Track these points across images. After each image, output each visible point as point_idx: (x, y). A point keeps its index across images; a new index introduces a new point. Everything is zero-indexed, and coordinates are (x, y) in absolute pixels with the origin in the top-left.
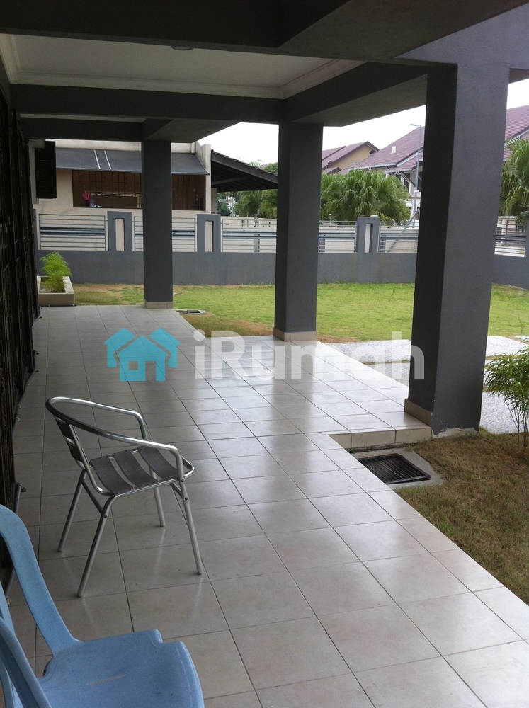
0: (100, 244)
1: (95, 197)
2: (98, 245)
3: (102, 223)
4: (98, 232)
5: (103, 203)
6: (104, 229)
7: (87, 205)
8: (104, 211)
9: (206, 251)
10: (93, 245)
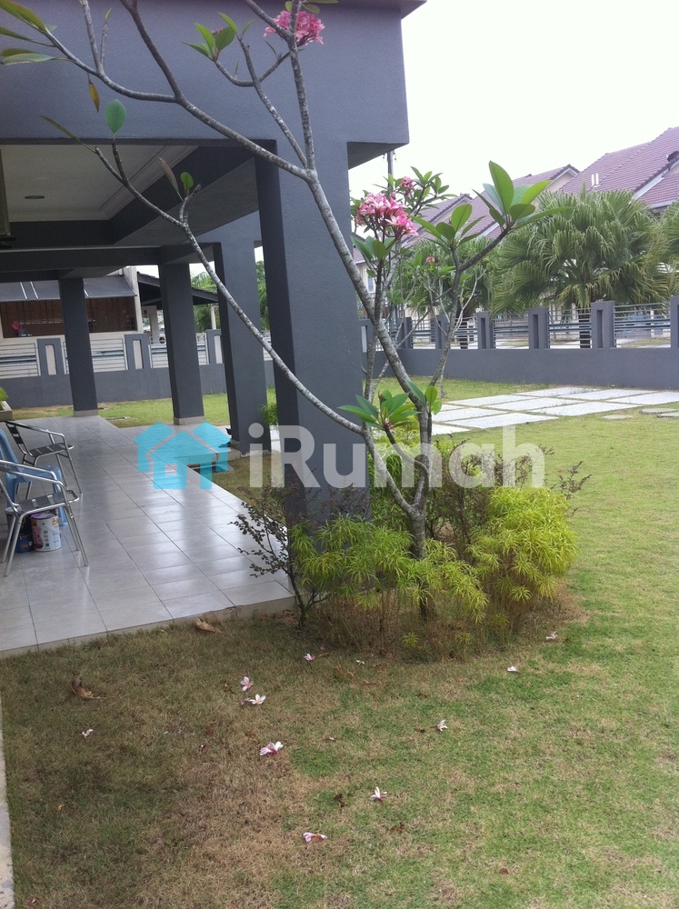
0: (32, 370)
1: (25, 326)
2: (32, 371)
3: (33, 350)
4: (29, 359)
5: (32, 331)
6: (35, 356)
7: (17, 335)
8: (34, 340)
9: (137, 368)
10: (27, 372)
